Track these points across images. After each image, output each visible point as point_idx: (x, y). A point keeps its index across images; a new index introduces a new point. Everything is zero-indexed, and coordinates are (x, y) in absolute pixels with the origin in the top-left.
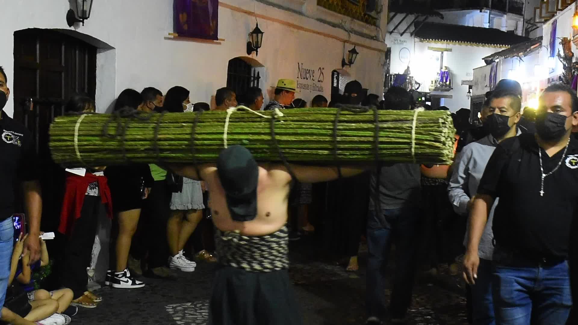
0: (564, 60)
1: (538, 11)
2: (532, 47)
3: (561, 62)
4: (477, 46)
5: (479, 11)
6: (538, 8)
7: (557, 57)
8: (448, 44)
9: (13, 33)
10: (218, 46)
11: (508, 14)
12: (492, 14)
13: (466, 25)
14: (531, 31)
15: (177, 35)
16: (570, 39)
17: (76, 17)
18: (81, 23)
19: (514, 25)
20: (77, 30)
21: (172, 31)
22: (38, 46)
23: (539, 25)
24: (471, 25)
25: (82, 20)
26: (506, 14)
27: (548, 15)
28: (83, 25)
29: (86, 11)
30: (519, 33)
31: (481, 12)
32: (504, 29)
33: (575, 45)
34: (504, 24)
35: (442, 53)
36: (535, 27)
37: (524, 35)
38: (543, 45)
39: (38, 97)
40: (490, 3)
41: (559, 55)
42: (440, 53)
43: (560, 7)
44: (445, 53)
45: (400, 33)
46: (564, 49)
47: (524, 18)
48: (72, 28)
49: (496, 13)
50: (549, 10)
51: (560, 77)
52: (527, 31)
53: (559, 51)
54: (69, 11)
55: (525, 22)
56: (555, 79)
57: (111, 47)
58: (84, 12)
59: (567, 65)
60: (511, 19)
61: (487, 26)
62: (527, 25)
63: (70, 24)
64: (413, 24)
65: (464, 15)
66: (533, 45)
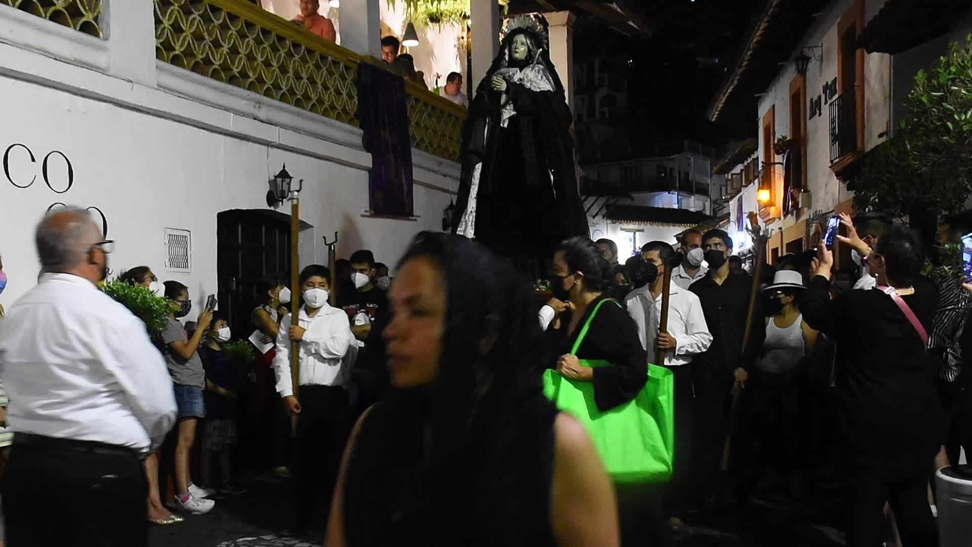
0: (752, 233)
1: (724, 188)
2: (721, 223)
3: (750, 234)
4: (668, 226)
5: (667, 193)
6: (724, 186)
7: (746, 230)
8: (640, 225)
9: (216, 215)
10: (414, 223)
11: (695, 195)
12: (681, 196)
13: (656, 206)
14: (719, 210)
15: (372, 212)
16: (756, 213)
17: (276, 197)
18: (281, 203)
19: (702, 205)
20: (277, 210)
21: (368, 209)
22: (240, 227)
23: (725, 205)
24: (660, 206)
25: (281, 199)
26: (693, 195)
27: (732, 191)
28: (282, 204)
29: (285, 191)
30: (708, 213)
31: (669, 193)
32: (692, 210)
33: (762, 218)
34: (692, 204)
35: (635, 234)
36: (722, 207)
37: (712, 214)
38: (731, 220)
39: (240, 276)
40: (678, 185)
41: (747, 229)
42: (633, 233)
43: (744, 184)
44: (637, 233)
45: (592, 216)
46: (751, 223)
47: (711, 199)
48: (272, 208)
49: (685, 195)
50: (734, 187)
51: (749, 250)
52: (715, 211)
53: (747, 226)
54: (268, 193)
55: (712, 203)
56: (745, 252)
57: (310, 225)
58: (283, 191)
59: (755, 238)
60: (699, 200)
61: (676, 206)
62: (714, 205)
63: (270, 205)
64: (605, 207)
65: (654, 197)
66: (722, 221)
